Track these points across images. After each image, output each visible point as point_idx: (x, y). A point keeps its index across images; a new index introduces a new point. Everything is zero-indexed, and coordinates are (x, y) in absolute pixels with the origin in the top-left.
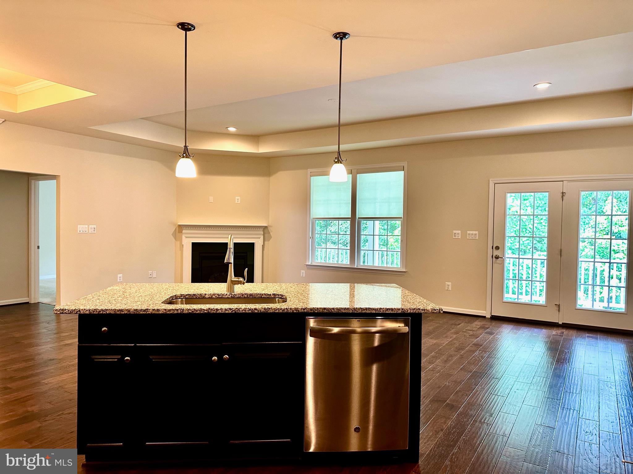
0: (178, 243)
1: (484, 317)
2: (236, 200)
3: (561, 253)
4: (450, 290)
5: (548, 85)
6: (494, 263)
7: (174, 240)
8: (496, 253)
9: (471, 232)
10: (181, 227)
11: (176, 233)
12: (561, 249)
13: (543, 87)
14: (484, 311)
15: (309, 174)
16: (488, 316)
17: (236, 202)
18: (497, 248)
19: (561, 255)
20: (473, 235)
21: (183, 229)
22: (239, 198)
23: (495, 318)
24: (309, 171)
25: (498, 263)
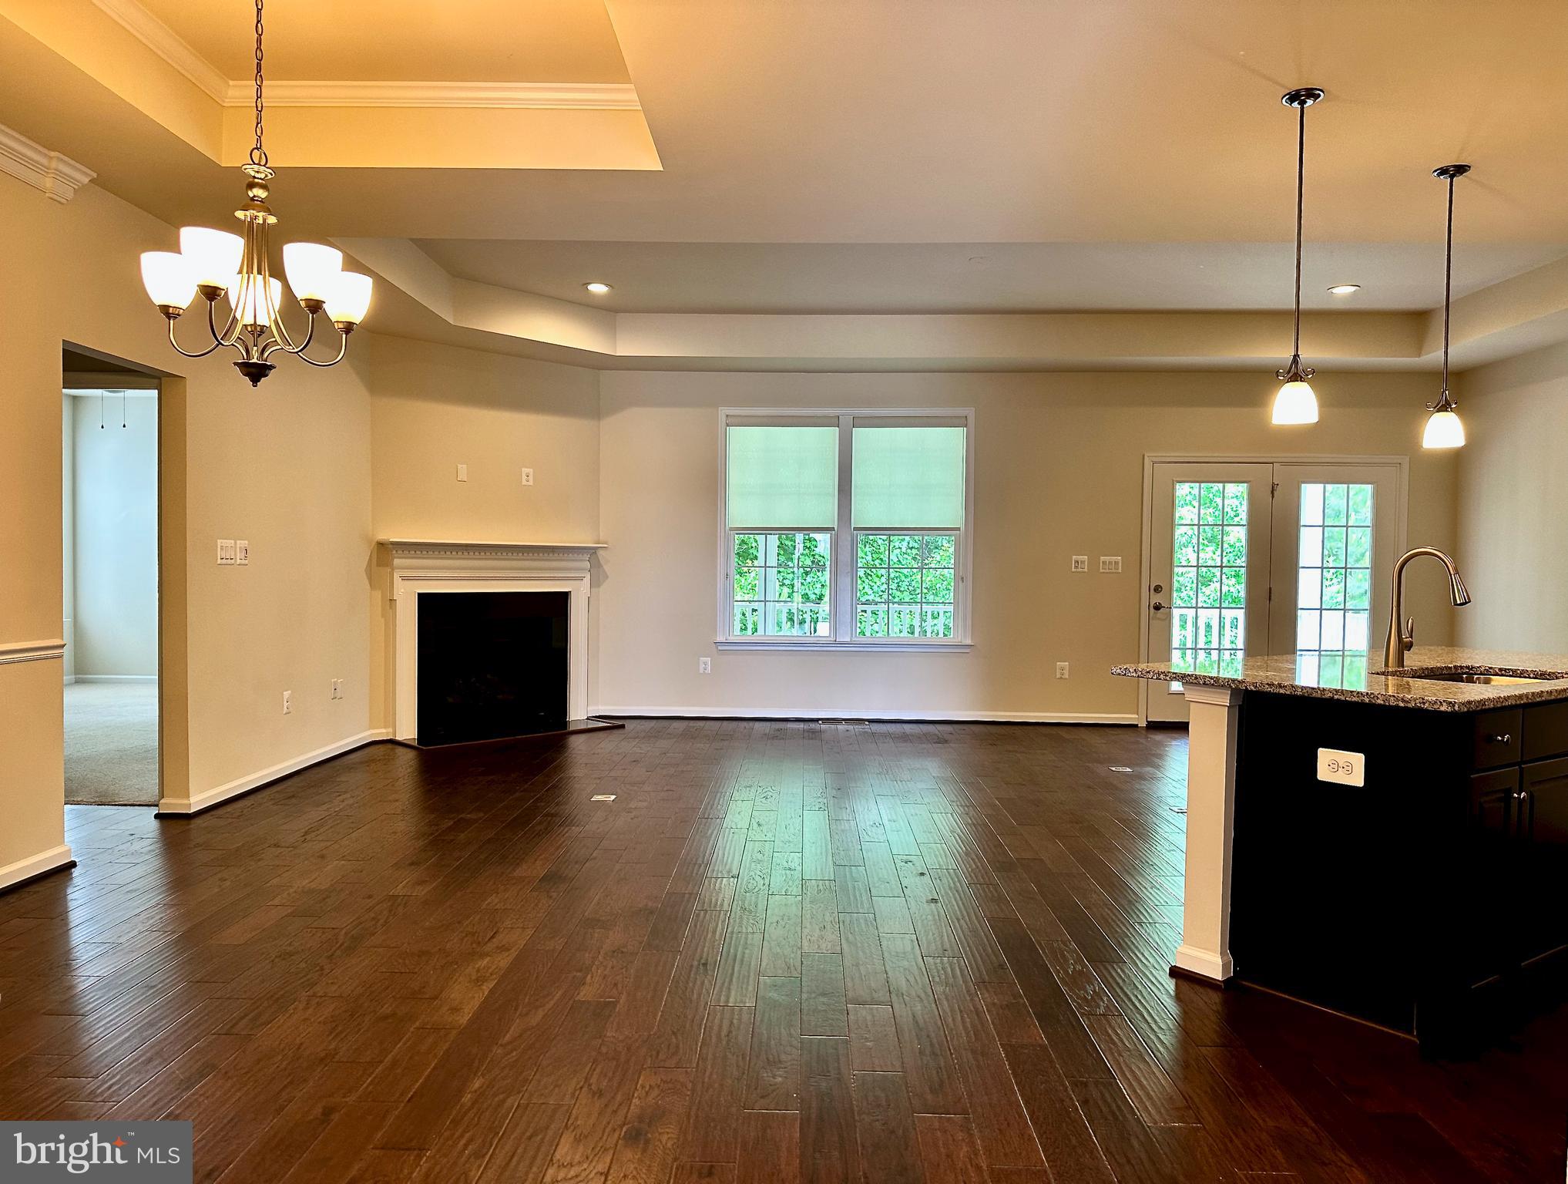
0: (378, 594)
1: (1136, 726)
2: (524, 477)
3: (1270, 596)
4: (1067, 677)
5: (1353, 289)
6: (1153, 619)
7: (368, 587)
8: (1157, 599)
9: (1107, 559)
10: (385, 552)
11: (370, 566)
12: (1270, 588)
13: (1343, 291)
14: (1134, 714)
15: (722, 419)
16: (1144, 724)
17: (524, 482)
18: (1158, 589)
19: (1270, 599)
20: (1112, 564)
21: (396, 555)
22: (530, 471)
23: (1155, 727)
24: (723, 411)
25: (1159, 619)
